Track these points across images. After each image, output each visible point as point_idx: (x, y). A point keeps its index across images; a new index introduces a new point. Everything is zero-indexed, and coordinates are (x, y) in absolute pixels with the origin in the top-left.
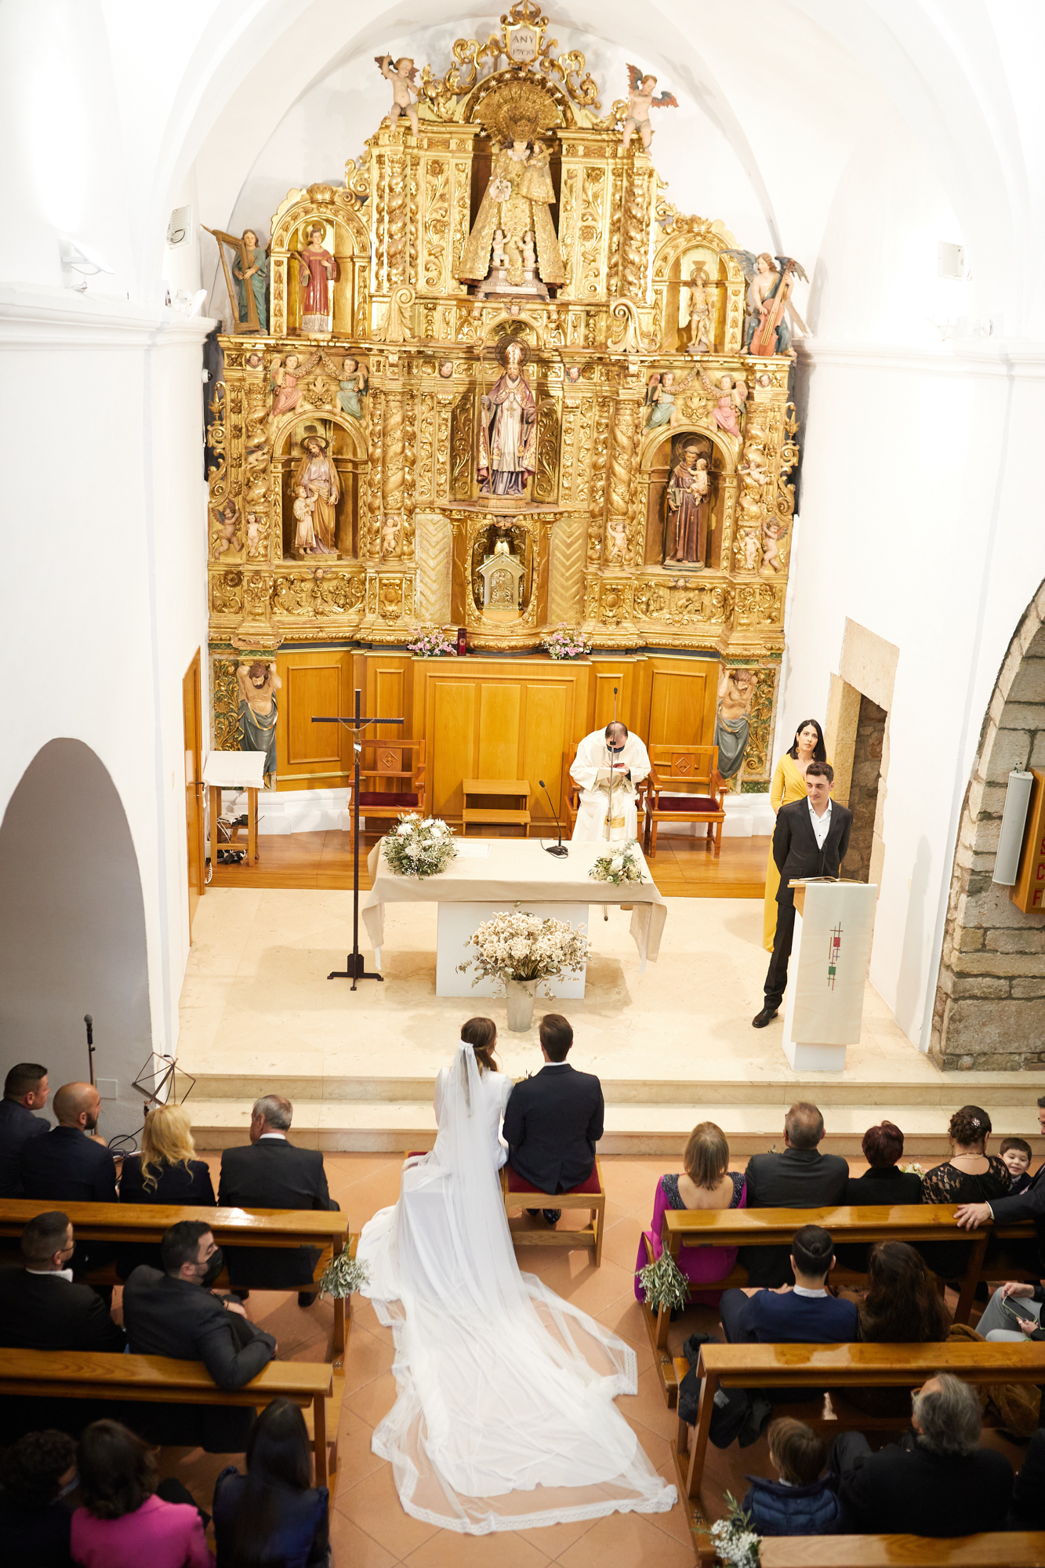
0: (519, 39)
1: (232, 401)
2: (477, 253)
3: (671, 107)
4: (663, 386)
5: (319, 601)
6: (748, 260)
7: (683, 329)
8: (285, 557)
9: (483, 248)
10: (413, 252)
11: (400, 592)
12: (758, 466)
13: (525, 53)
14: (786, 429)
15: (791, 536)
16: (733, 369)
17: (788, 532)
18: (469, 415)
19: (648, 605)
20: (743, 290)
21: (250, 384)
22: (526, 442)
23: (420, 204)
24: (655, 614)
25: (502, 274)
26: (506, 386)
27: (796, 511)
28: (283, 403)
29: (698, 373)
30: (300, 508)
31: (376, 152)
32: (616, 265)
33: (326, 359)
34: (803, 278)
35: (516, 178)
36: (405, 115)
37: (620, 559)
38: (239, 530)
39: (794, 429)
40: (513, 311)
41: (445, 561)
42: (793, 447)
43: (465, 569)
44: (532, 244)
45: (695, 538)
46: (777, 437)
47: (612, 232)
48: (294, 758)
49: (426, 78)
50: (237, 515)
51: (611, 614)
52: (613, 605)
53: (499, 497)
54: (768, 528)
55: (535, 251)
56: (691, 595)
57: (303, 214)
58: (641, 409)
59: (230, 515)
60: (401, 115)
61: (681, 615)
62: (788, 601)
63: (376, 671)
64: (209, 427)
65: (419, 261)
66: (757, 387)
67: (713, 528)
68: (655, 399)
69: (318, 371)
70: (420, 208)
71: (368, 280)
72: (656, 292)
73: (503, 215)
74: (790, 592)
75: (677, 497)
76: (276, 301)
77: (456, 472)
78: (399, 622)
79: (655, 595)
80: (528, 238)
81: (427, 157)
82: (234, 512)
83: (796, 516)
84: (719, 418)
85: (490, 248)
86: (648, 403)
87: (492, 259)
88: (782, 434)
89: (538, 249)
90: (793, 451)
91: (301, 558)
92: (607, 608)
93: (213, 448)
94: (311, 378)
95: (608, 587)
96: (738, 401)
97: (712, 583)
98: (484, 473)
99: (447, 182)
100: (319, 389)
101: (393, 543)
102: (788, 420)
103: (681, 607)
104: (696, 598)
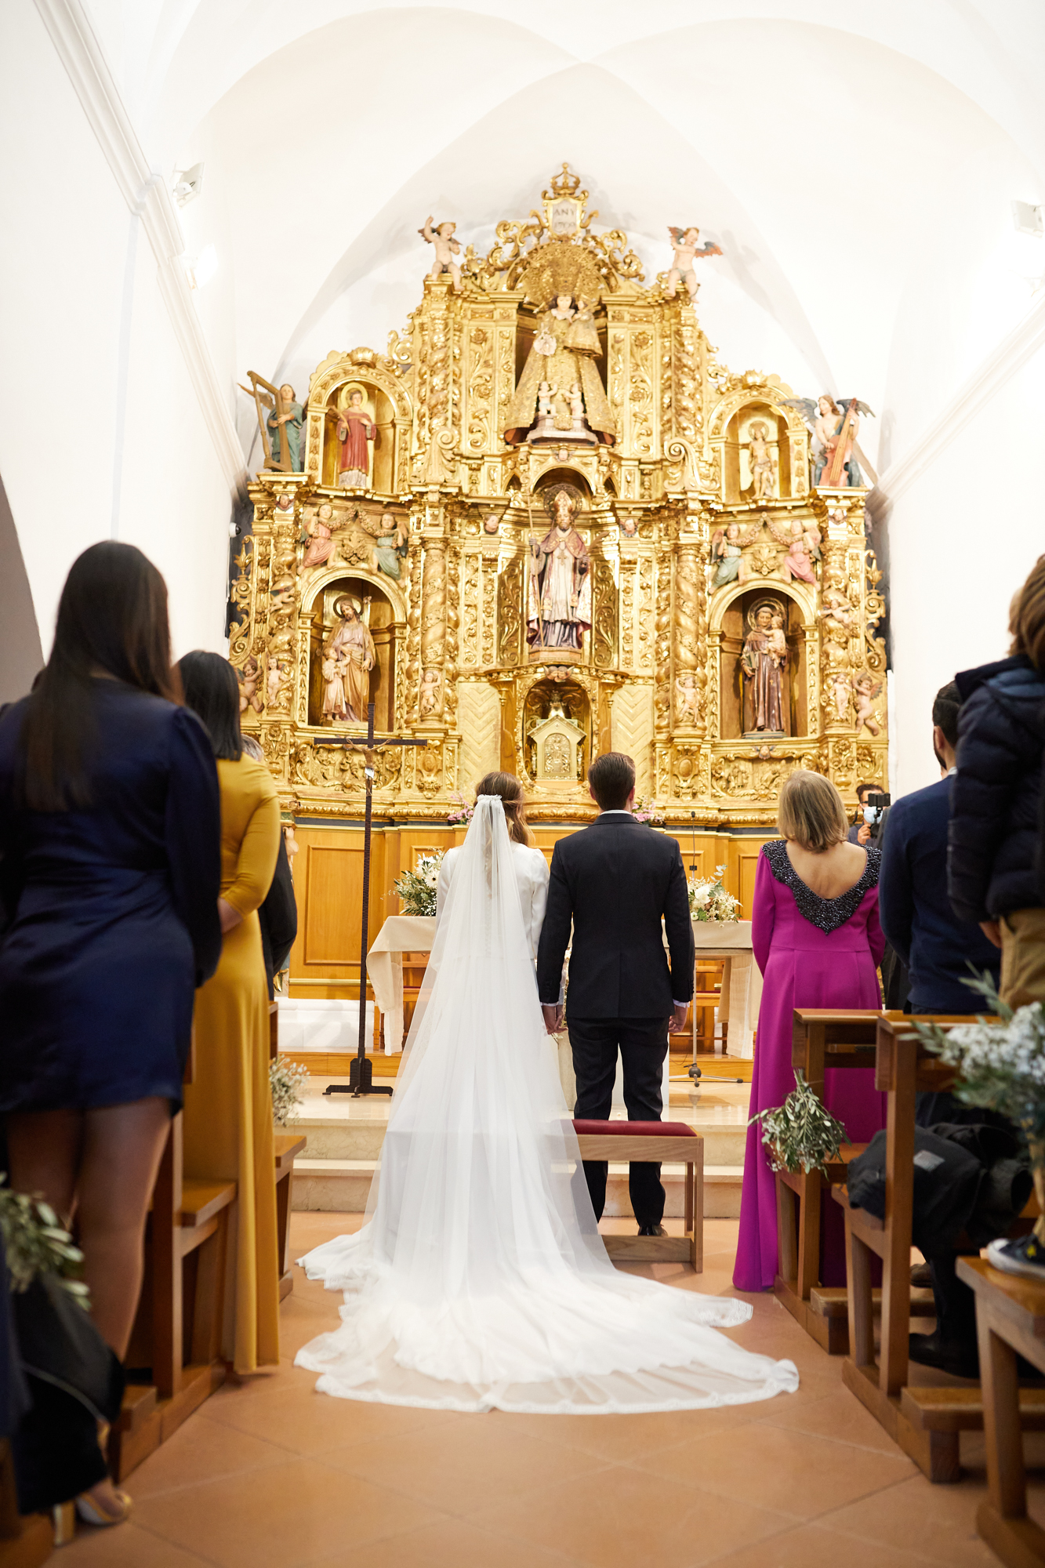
0: (560, 211)
1: (260, 554)
2: (522, 404)
3: (715, 256)
4: (728, 539)
5: (348, 774)
6: (808, 406)
7: (745, 491)
8: (309, 724)
9: (528, 398)
10: (456, 411)
11: (440, 757)
12: (840, 605)
13: (567, 226)
14: (867, 578)
15: (886, 694)
16: (802, 517)
17: (883, 689)
18: (517, 582)
19: (728, 782)
20: (806, 438)
21: (279, 527)
22: (579, 592)
23: (464, 369)
24: (737, 791)
25: (548, 422)
26: (556, 535)
27: (889, 667)
28: (314, 554)
29: (765, 524)
30: (328, 668)
31: (417, 321)
32: (669, 421)
33: (362, 514)
34: (869, 414)
35: (561, 336)
36: (446, 272)
37: (692, 718)
38: (260, 689)
39: (876, 575)
40: (561, 456)
41: (493, 734)
42: (878, 597)
43: (514, 734)
44: (580, 394)
45: (776, 704)
46: (858, 587)
47: (663, 391)
48: (311, 958)
49: (470, 257)
50: (259, 672)
51: (684, 785)
52: (687, 774)
53: (551, 648)
54: (859, 684)
55: (583, 400)
56: (778, 767)
57: (342, 375)
58: (706, 567)
59: (251, 671)
60: (443, 272)
61: (767, 791)
62: (891, 768)
63: (411, 848)
64: (234, 582)
65: (462, 422)
66: (831, 524)
67: (796, 698)
68: (720, 553)
69: (354, 527)
70: (463, 373)
71: (409, 443)
72: (713, 450)
73: (549, 370)
74: (892, 757)
75: (752, 661)
76: (312, 455)
77: (503, 643)
78: (439, 795)
79: (736, 770)
80: (576, 389)
81: (470, 327)
82: (255, 669)
83: (889, 672)
84: (792, 565)
85: (535, 398)
86: (713, 561)
87: (537, 410)
88: (863, 583)
89: (586, 399)
90: (879, 601)
91: (329, 724)
92: (681, 778)
93: (237, 603)
94: (346, 534)
95: (680, 748)
96: (811, 544)
97: (800, 749)
98: (534, 625)
99: (491, 350)
100: (353, 545)
101: (432, 700)
102: (869, 569)
103: (766, 781)
104: (784, 769)
